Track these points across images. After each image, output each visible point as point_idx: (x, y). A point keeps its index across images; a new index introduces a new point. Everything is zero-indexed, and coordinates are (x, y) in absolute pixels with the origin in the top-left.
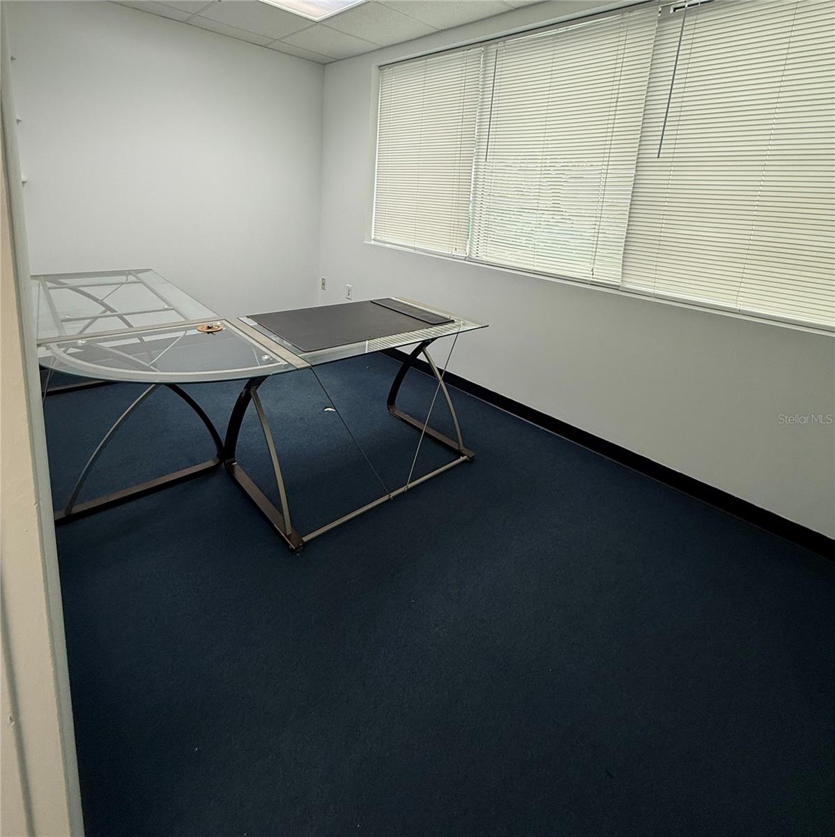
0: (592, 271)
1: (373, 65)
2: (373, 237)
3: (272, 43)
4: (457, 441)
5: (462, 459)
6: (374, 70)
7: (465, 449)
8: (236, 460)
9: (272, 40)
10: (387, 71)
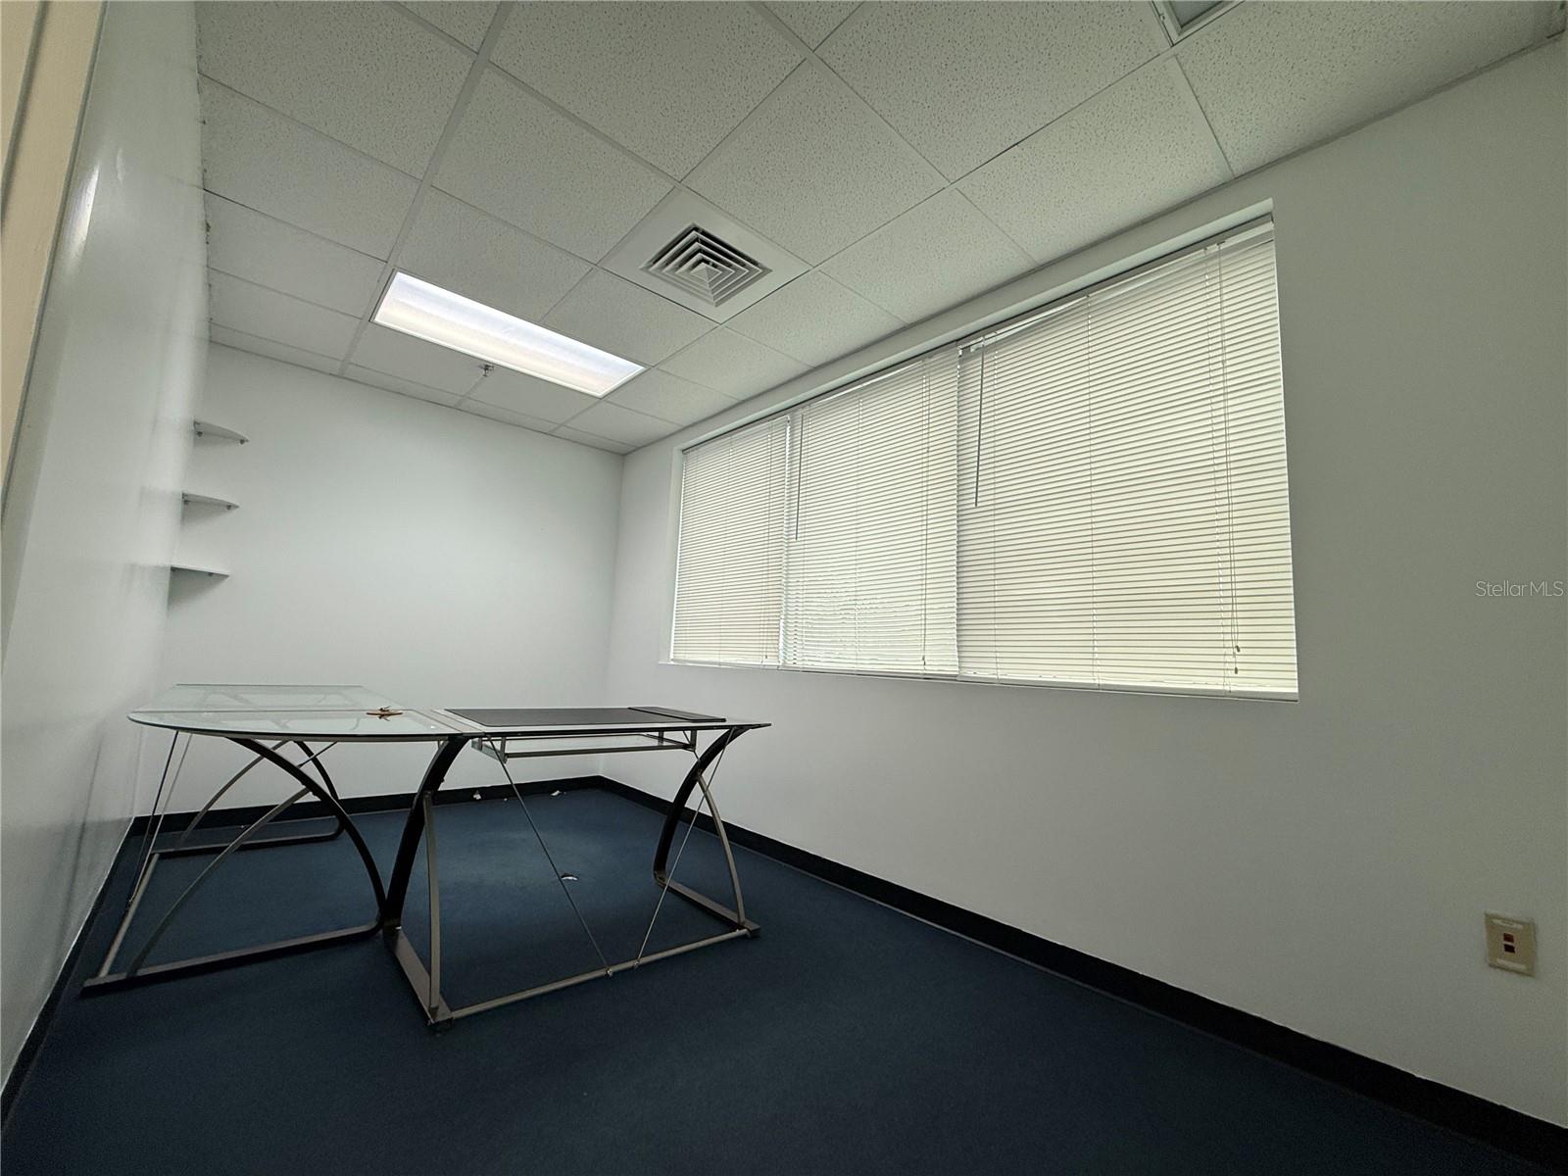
0: (923, 659)
1: (675, 448)
2: (672, 657)
3: (556, 429)
4: (736, 911)
5: (738, 932)
6: (677, 456)
7: (748, 921)
8: (402, 922)
9: (556, 426)
10: (692, 454)
